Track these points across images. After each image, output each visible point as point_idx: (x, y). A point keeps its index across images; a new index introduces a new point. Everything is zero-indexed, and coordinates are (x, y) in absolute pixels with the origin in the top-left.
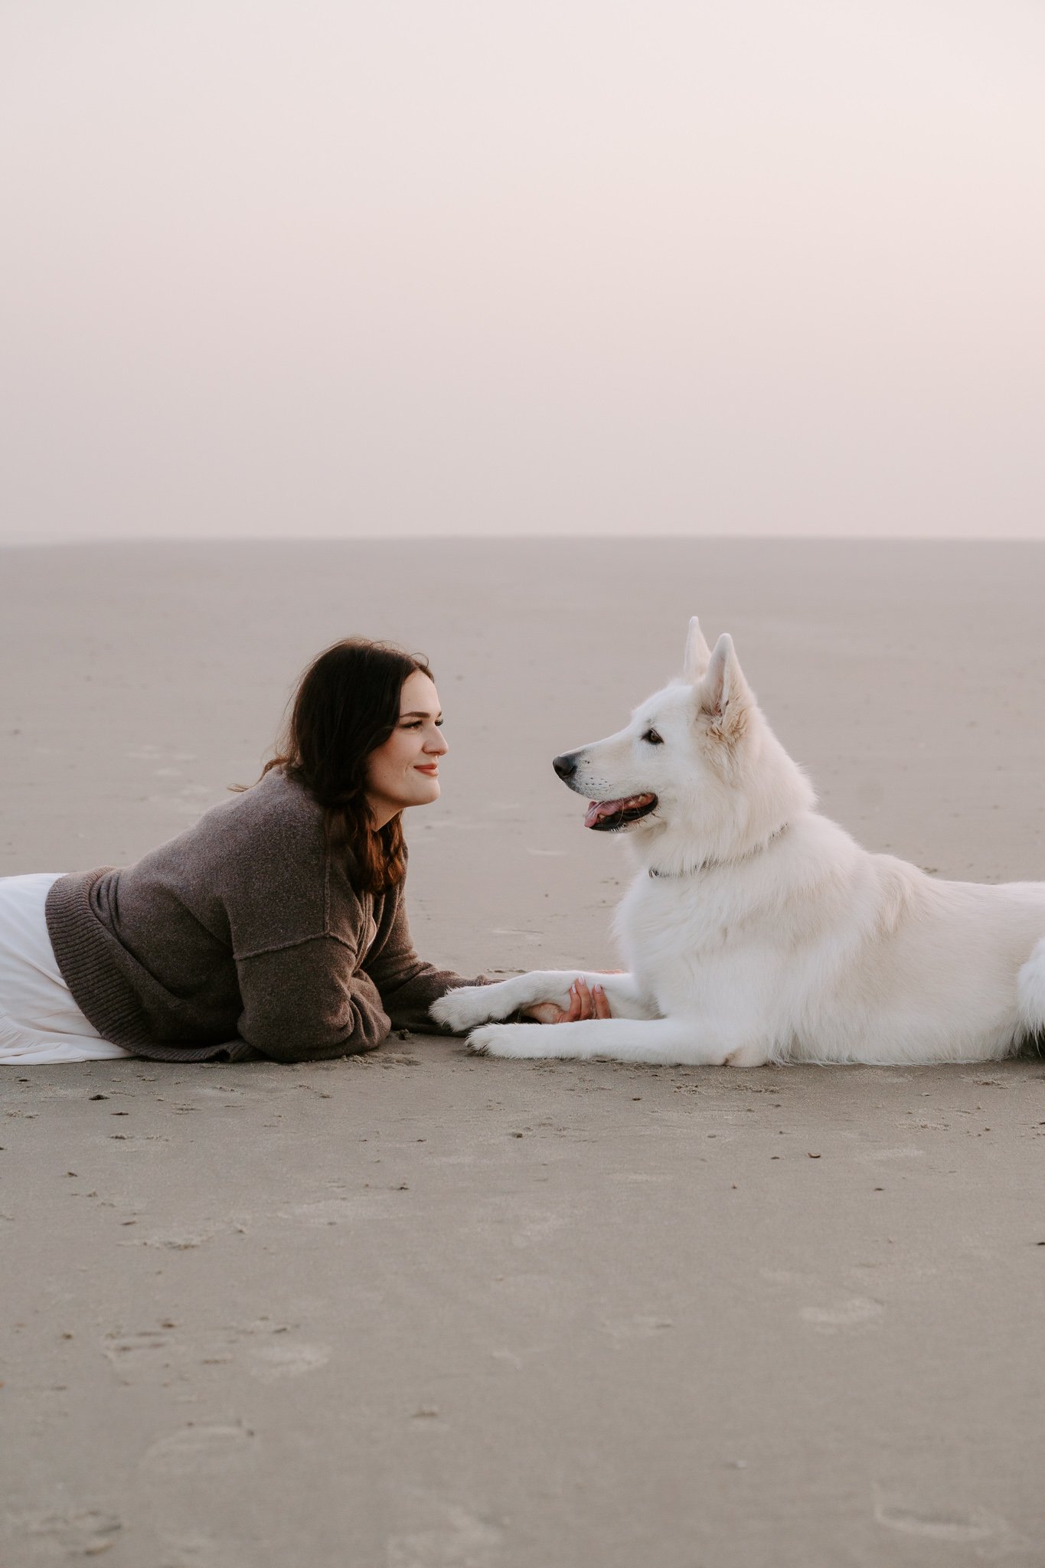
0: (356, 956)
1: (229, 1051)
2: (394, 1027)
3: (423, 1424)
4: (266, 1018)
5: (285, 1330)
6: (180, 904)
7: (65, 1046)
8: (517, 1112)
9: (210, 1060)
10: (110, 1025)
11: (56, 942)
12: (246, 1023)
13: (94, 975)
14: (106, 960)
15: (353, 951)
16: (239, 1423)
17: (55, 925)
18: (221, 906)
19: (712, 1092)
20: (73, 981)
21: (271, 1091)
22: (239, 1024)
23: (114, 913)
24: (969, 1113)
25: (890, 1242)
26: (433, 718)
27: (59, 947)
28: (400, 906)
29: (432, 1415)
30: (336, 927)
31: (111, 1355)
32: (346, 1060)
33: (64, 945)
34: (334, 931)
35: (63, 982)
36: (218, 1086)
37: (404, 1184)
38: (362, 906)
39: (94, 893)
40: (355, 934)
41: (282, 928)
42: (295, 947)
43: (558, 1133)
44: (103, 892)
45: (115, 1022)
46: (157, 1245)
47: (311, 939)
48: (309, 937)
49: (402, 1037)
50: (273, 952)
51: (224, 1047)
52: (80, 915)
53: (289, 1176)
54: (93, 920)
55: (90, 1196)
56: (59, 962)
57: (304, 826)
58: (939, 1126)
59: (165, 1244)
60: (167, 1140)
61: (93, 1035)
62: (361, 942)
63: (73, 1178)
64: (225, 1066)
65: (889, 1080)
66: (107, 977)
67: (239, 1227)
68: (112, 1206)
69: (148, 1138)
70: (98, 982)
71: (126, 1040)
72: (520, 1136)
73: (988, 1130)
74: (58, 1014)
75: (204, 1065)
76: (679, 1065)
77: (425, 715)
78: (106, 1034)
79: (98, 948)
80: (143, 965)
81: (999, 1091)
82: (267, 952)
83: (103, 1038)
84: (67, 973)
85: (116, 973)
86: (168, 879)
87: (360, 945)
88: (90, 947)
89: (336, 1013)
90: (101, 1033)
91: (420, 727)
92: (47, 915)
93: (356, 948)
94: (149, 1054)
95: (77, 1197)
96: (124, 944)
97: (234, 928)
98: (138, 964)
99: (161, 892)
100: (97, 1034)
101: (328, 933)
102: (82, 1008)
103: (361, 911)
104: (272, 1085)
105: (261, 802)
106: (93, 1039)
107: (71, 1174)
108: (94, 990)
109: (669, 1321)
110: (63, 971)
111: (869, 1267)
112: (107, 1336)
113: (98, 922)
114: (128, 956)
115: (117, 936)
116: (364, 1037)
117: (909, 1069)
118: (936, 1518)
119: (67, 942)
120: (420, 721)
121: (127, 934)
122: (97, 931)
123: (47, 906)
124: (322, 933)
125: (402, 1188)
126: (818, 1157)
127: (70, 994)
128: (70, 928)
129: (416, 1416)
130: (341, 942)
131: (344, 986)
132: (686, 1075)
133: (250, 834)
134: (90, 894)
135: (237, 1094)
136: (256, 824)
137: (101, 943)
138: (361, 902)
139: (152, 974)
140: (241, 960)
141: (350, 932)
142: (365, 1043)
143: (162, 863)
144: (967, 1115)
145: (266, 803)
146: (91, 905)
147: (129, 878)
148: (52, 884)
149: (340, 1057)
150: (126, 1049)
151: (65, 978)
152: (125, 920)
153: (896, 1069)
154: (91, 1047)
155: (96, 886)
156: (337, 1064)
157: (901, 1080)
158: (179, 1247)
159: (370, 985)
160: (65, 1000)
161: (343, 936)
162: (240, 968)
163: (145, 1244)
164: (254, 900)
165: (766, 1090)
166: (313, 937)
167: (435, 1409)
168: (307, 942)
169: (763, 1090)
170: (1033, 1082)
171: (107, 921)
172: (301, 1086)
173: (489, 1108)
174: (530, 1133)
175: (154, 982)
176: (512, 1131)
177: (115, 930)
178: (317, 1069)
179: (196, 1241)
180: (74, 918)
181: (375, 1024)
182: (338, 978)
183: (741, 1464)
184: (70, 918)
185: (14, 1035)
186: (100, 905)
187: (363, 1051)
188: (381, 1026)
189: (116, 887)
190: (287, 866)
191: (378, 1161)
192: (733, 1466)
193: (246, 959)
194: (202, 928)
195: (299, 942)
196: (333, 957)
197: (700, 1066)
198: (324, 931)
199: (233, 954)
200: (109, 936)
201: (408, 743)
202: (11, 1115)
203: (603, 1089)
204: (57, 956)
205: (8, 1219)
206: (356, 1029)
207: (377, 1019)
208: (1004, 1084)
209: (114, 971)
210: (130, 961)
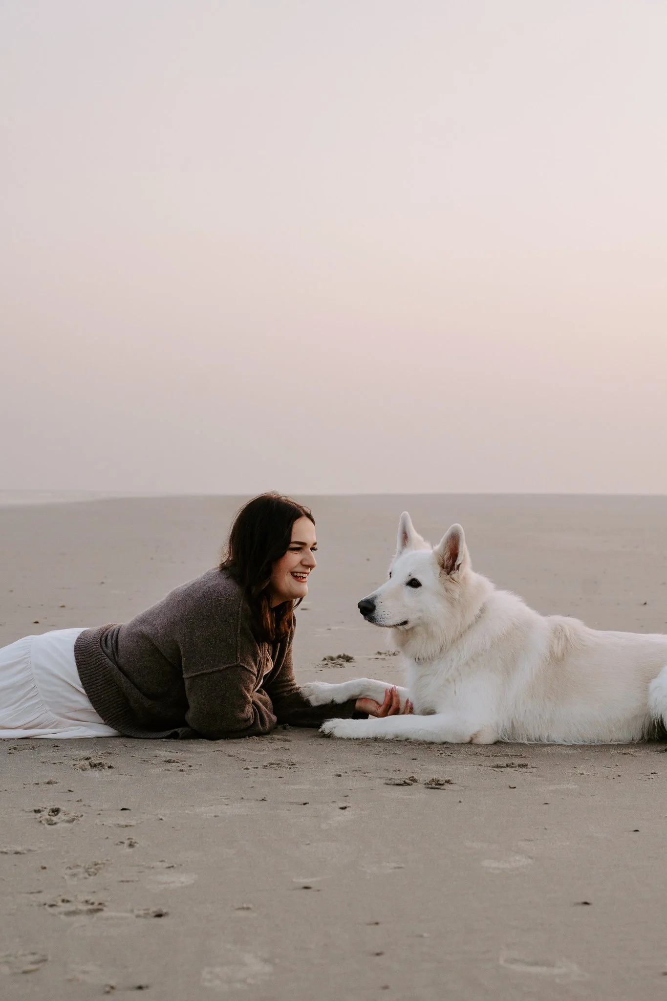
0: (257, 678)
1: (179, 732)
2: (279, 722)
3: (241, 913)
4: (201, 713)
5: (173, 867)
6: (153, 645)
7: (83, 728)
8: (342, 764)
9: (168, 737)
10: (111, 716)
11: (80, 667)
12: (189, 715)
13: (101, 687)
14: (109, 678)
15: (255, 675)
16: (132, 911)
17: (80, 657)
18: (177, 646)
19: (460, 756)
20: (89, 690)
21: (199, 753)
22: (186, 716)
23: (115, 650)
24: (610, 768)
25: (546, 829)
26: (310, 545)
27: (82, 670)
28: (288, 654)
29: (248, 909)
30: (244, 660)
31: (66, 877)
32: (248, 738)
33: (85, 669)
34: (243, 663)
35: (83, 691)
36: (169, 750)
37: (265, 798)
38: (260, 648)
39: (104, 639)
40: (256, 664)
41: (212, 660)
42: (219, 671)
43: (364, 775)
44: (109, 637)
45: (114, 714)
46: (110, 825)
47: (229, 667)
48: (228, 666)
49: (285, 728)
50: (206, 674)
51: (176, 730)
52: (94, 651)
53: (198, 793)
54: (102, 654)
55: (78, 801)
56: (81, 679)
57: (226, 600)
58: (590, 774)
59: (115, 825)
60: (131, 776)
61: (100, 722)
62: (260, 670)
63: (71, 793)
64: (176, 741)
65: (568, 752)
66: (109, 688)
67: (161, 817)
68: (89, 806)
69: (120, 774)
70: (104, 690)
71: (120, 726)
72: (340, 776)
73: (619, 776)
74: (78, 710)
75: (164, 740)
76: (445, 743)
77: (304, 544)
78: (108, 722)
79: (104, 671)
80: (130, 680)
81: (631, 757)
82: (202, 674)
83: (106, 724)
84: (86, 685)
85: (115, 686)
86: (146, 629)
87: (258, 671)
88: (100, 670)
89: (243, 711)
90: (105, 721)
91: (301, 550)
92: (75, 651)
93: (256, 673)
94: (132, 735)
95: (70, 802)
96: (120, 669)
97: (183, 659)
98: (127, 680)
99: (142, 636)
100: (103, 721)
101: (239, 664)
102: (94, 706)
103: (259, 651)
104: (200, 750)
105: (202, 584)
106: (101, 725)
107: (70, 791)
108: (102, 695)
109: (403, 865)
110: (83, 684)
111: (529, 841)
112: (67, 868)
113: (105, 655)
114: (122, 675)
115: (116, 663)
116: (260, 726)
117: (582, 747)
118: (536, 964)
119: (86, 667)
120: (301, 546)
121: (122, 661)
122: (103, 661)
123: (75, 646)
124: (235, 664)
125: (263, 800)
126: (515, 788)
127: (87, 699)
128: (88, 659)
129: (239, 909)
130: (247, 669)
131: (248, 695)
132: (447, 748)
133: (194, 603)
134: (101, 639)
135: (179, 754)
136: (198, 598)
137: (106, 668)
138: (259, 646)
139: (135, 685)
140: (187, 678)
141: (253, 663)
142: (260, 730)
143: (143, 621)
144: (609, 769)
145: (204, 585)
146: (101, 646)
147: (125, 629)
148: (79, 634)
149: (244, 737)
150: (119, 731)
151: (85, 688)
152: (121, 654)
153: (574, 747)
154: (98, 729)
155: (105, 634)
156: (243, 740)
157: (575, 752)
158: (123, 827)
159: (267, 698)
160: (84, 702)
161: (248, 665)
162: (187, 684)
163: (103, 824)
164: (196, 642)
165: (492, 756)
166: (230, 665)
167: (251, 906)
168: (227, 668)
169: (491, 755)
170: (653, 753)
171: (110, 655)
172: (218, 751)
173: (326, 762)
174: (346, 774)
175: (137, 690)
176: (335, 773)
177: (115, 659)
178: (230, 743)
179: (133, 823)
180: (90, 653)
181: (267, 719)
182: (244, 690)
183: (425, 935)
184: (89, 653)
185: (55, 722)
186: (106, 645)
187: (260, 734)
188: (271, 720)
189: (118, 634)
190: (215, 623)
191: (253, 787)
192: (421, 936)
193: (190, 678)
194: (166, 659)
195: (222, 668)
196: (241, 678)
197: (456, 743)
198: (237, 661)
199: (183, 674)
200: (111, 663)
201: (293, 559)
202: (44, 762)
203: (395, 754)
204: (80, 675)
205: (26, 812)
206: (255, 722)
207: (268, 716)
208: (636, 754)
209: (113, 684)
210: (123, 679)
